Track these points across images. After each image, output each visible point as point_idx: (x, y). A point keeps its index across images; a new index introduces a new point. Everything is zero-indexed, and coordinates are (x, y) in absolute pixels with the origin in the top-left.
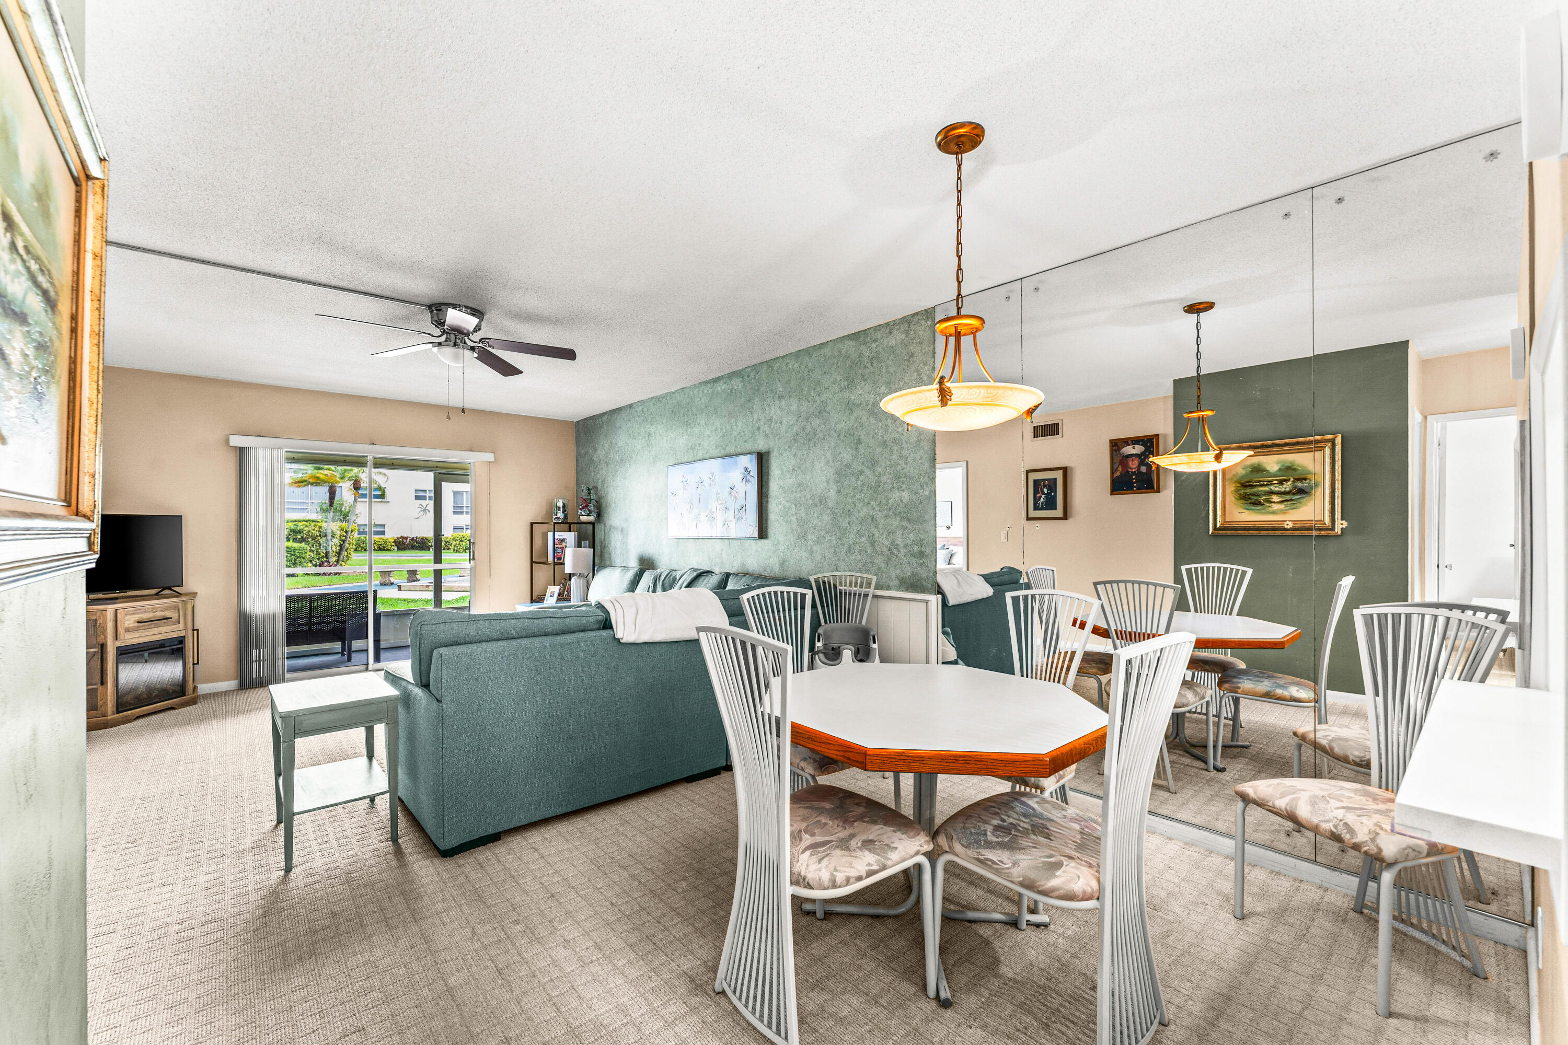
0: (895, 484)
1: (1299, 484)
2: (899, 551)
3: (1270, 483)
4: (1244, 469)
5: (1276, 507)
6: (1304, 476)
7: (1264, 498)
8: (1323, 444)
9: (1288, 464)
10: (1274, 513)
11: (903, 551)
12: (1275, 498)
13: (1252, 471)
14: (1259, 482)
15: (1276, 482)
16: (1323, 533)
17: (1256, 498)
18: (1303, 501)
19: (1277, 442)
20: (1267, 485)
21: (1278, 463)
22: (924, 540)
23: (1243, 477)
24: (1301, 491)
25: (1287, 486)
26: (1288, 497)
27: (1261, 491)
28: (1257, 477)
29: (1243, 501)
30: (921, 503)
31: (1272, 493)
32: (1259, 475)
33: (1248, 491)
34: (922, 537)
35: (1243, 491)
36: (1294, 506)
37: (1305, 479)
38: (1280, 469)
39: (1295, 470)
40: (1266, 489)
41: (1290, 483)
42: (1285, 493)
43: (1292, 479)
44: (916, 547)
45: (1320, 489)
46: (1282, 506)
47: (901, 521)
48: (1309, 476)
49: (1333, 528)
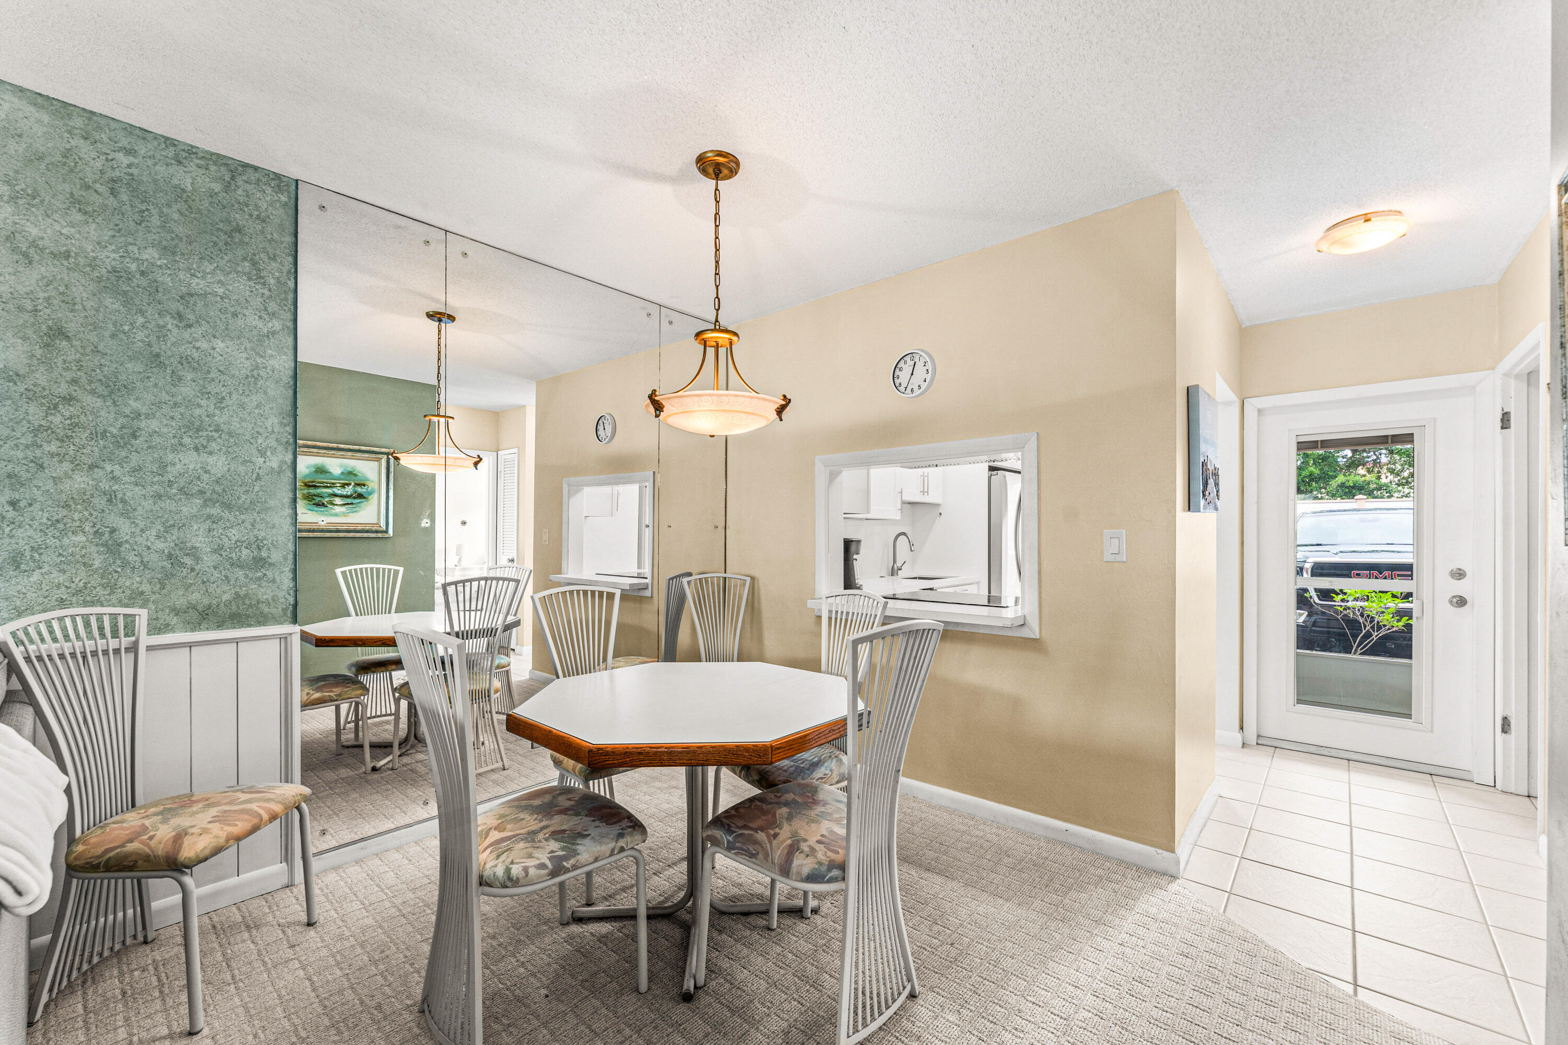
0: (187, 440)
1: (359, 489)
2: (198, 559)
3: (333, 485)
4: (307, 468)
5: (338, 509)
6: (363, 482)
7: (327, 499)
8: (380, 456)
9: (350, 469)
10: (336, 515)
11: (208, 560)
12: (338, 501)
13: (316, 472)
14: (323, 483)
15: (338, 485)
16: (380, 535)
17: (320, 499)
18: (362, 505)
19: (342, 446)
20: (331, 487)
21: (341, 466)
22: (264, 539)
23: (306, 476)
24: (360, 496)
25: (348, 490)
26: (349, 501)
27: (325, 493)
28: (321, 478)
29: (306, 502)
30: (258, 478)
31: (335, 495)
32: (323, 476)
33: (312, 491)
34: (262, 534)
35: (306, 491)
36: (355, 510)
37: (364, 485)
38: (342, 473)
39: (355, 475)
40: (329, 491)
41: (351, 487)
42: (347, 497)
43: (353, 484)
44: (245, 552)
45: (375, 496)
46: (343, 509)
47: (205, 505)
48: (367, 483)
49: (386, 532)
